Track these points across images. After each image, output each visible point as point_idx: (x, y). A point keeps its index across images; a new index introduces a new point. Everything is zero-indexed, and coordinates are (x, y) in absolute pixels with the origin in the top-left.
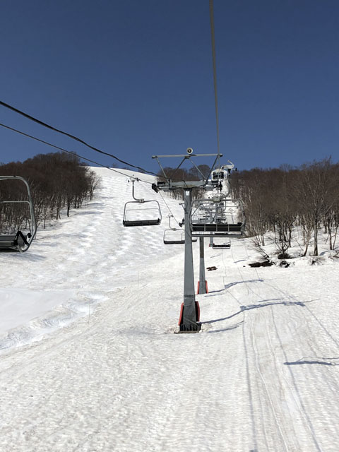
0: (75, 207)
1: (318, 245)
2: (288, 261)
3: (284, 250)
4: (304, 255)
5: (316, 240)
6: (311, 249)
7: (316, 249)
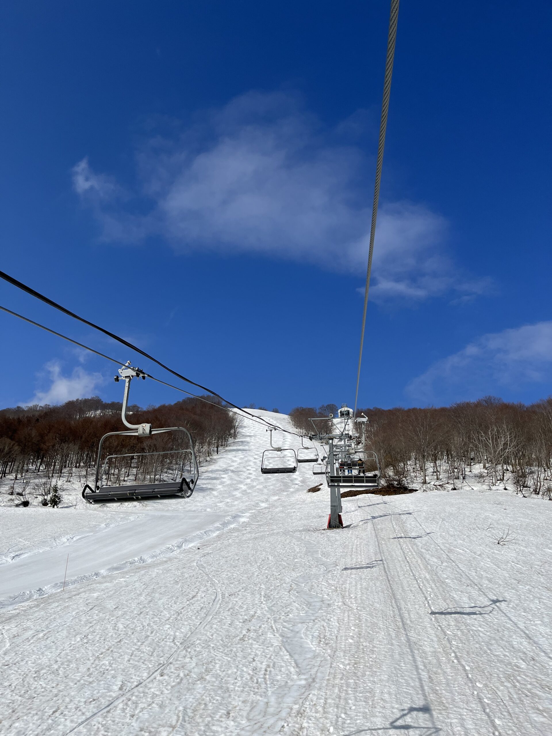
0: (222, 446)
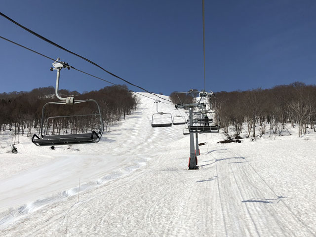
0: (127, 114)
1: (256, 132)
2: (240, 140)
3: (238, 134)
4: (248, 137)
5: (254, 129)
6: (252, 134)
7: (254, 134)
